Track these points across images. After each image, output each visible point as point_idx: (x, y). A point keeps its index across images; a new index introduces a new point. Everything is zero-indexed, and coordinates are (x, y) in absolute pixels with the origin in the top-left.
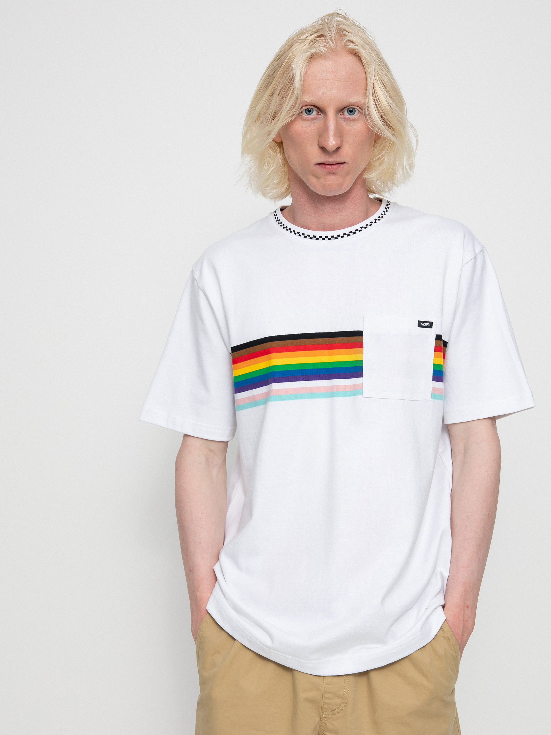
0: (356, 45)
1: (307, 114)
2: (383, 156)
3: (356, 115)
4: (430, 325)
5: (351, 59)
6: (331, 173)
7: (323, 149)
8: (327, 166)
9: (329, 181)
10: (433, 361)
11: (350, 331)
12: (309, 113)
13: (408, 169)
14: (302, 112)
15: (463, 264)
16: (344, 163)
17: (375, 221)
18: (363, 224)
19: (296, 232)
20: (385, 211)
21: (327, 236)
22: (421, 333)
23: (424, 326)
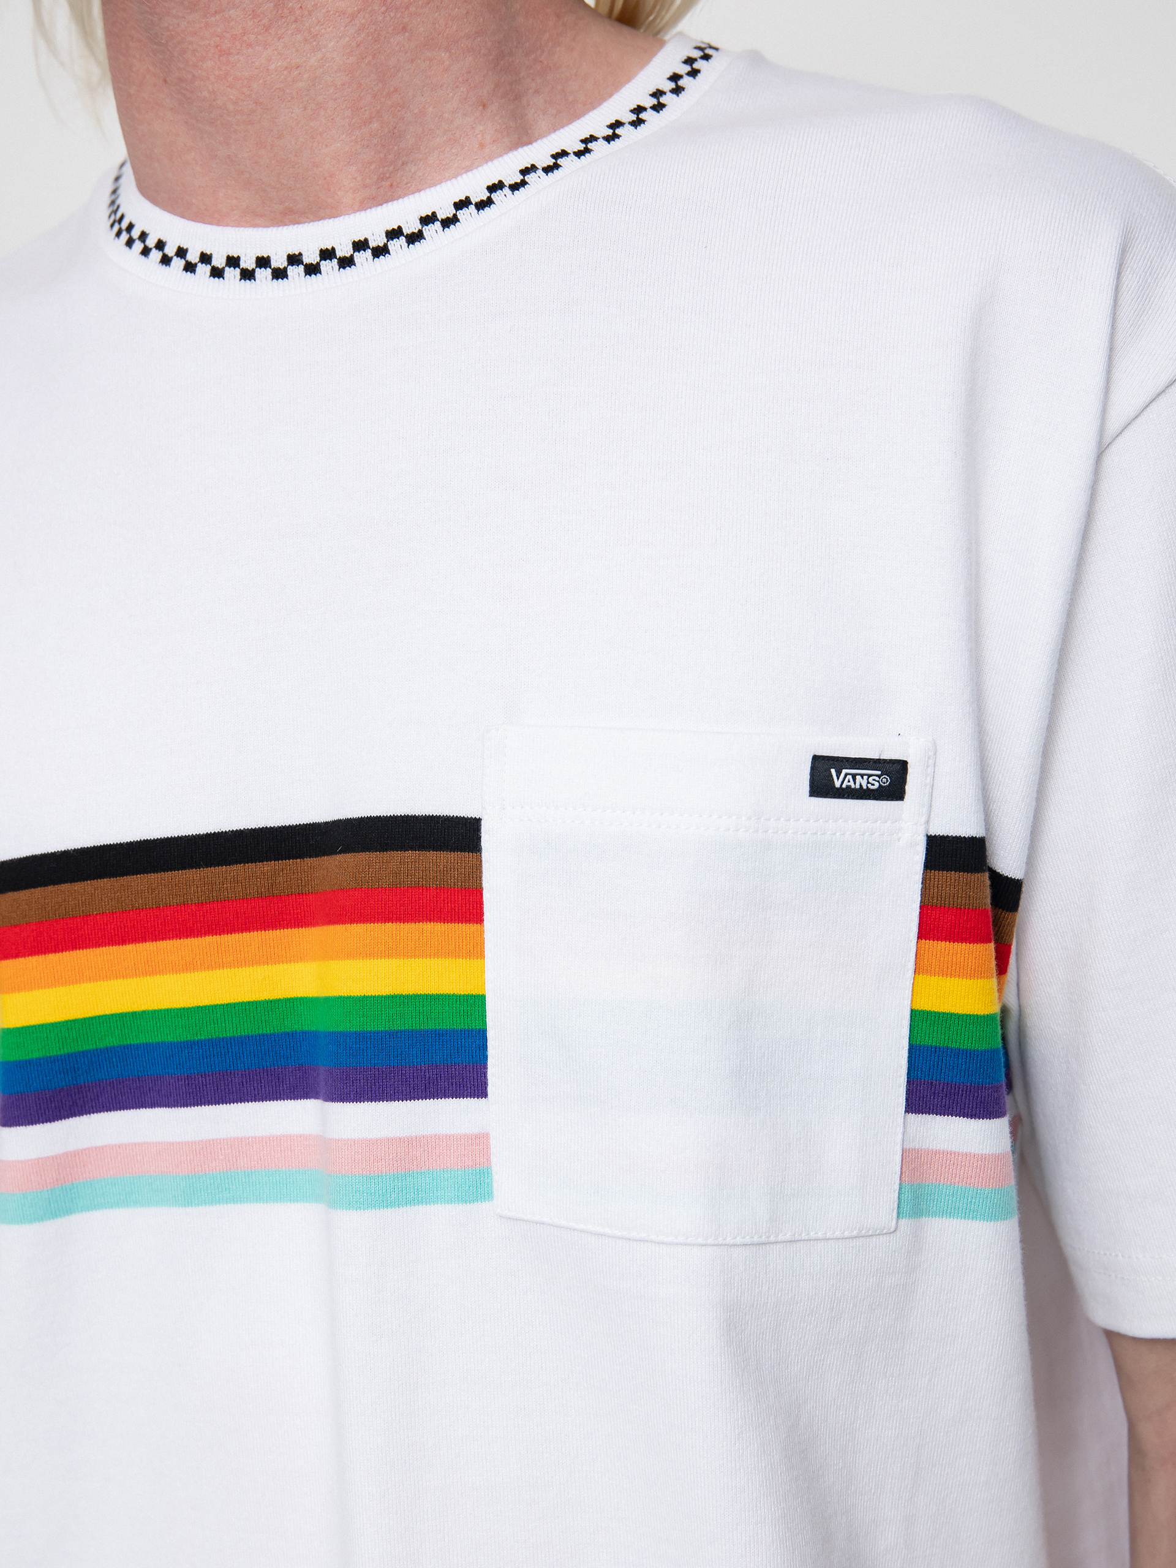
4: (892, 781)
10: (908, 993)
11: (410, 817)
19: (151, 242)
20: (665, 93)
21: (300, 254)
22: (835, 834)
23: (853, 786)
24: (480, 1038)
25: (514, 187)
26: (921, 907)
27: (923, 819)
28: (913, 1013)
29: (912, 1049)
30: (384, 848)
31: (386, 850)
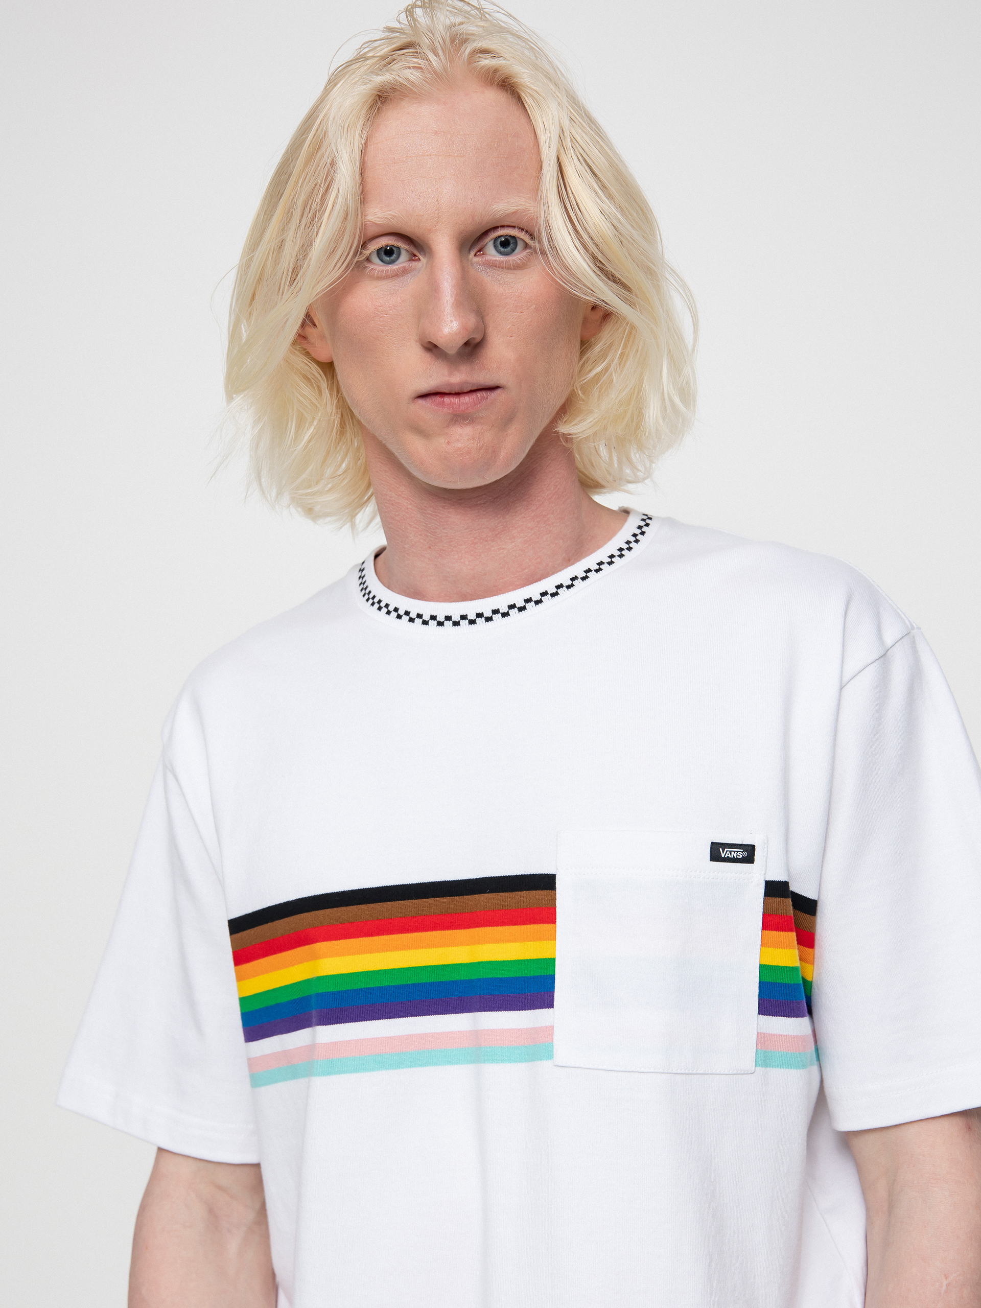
0: (505, 59)
1: (382, 261)
2: (606, 369)
3: (519, 255)
4: (748, 854)
5: (493, 97)
6: (459, 418)
7: (432, 348)
8: (447, 400)
9: (458, 440)
10: (758, 956)
11: (522, 875)
12: (388, 259)
13: (677, 400)
14: (368, 260)
15: (845, 679)
16: (496, 388)
17: (609, 560)
18: (563, 577)
19: (391, 608)
20: (631, 542)
21: (467, 615)
22: (722, 879)
23: (730, 857)
24: (552, 978)
25: (569, 587)
26: (763, 915)
27: (763, 872)
28: (761, 966)
29: (760, 983)
30: (513, 890)
31: (514, 891)
